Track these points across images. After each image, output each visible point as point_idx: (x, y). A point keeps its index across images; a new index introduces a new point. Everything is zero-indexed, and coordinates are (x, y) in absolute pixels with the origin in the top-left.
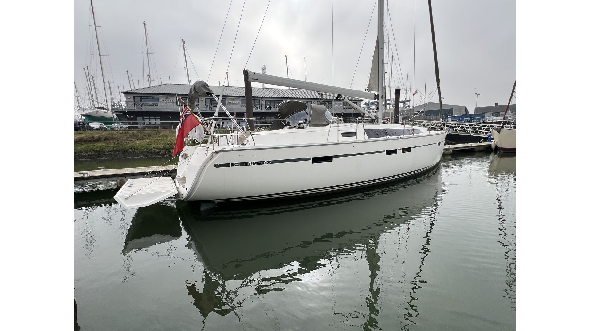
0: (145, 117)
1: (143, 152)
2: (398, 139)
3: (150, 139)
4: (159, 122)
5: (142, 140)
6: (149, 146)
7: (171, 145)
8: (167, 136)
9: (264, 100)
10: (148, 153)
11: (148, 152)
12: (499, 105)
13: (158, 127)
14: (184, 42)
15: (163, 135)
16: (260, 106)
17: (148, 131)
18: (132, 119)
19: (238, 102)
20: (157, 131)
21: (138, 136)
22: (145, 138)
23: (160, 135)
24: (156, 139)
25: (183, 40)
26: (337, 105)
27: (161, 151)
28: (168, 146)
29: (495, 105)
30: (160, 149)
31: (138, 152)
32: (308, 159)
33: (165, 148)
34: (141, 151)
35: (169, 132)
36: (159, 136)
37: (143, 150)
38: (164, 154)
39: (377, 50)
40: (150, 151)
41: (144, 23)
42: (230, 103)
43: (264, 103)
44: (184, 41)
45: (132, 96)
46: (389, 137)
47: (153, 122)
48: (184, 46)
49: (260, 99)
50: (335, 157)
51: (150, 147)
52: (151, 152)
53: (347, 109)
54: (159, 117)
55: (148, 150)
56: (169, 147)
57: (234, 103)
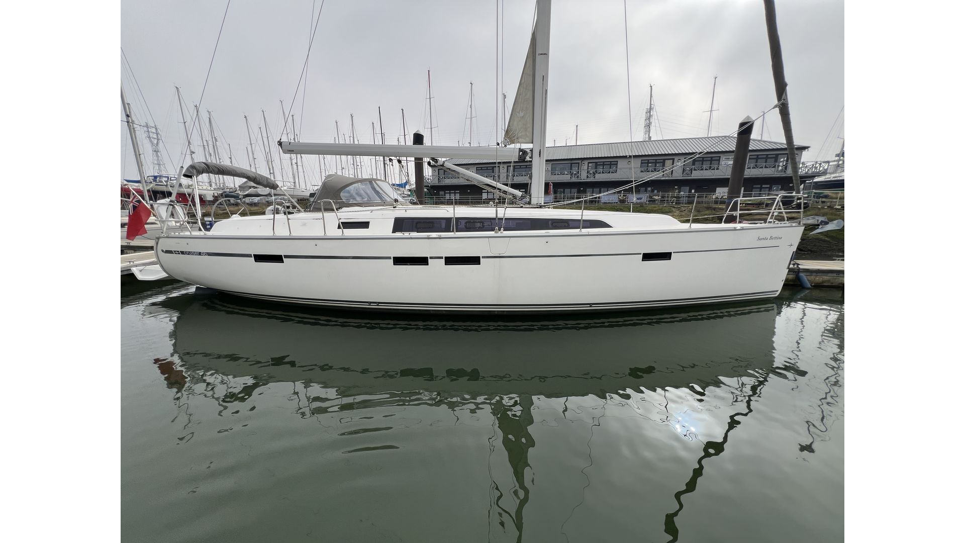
0: (446, 192)
2: (429, 238)
4: (458, 196)
16: (579, 173)
18: (435, 194)
32: (249, 256)
39: (531, 61)
43: (586, 167)
45: (437, 169)
46: (411, 234)
47: (453, 197)
50: (286, 257)
54: (459, 192)
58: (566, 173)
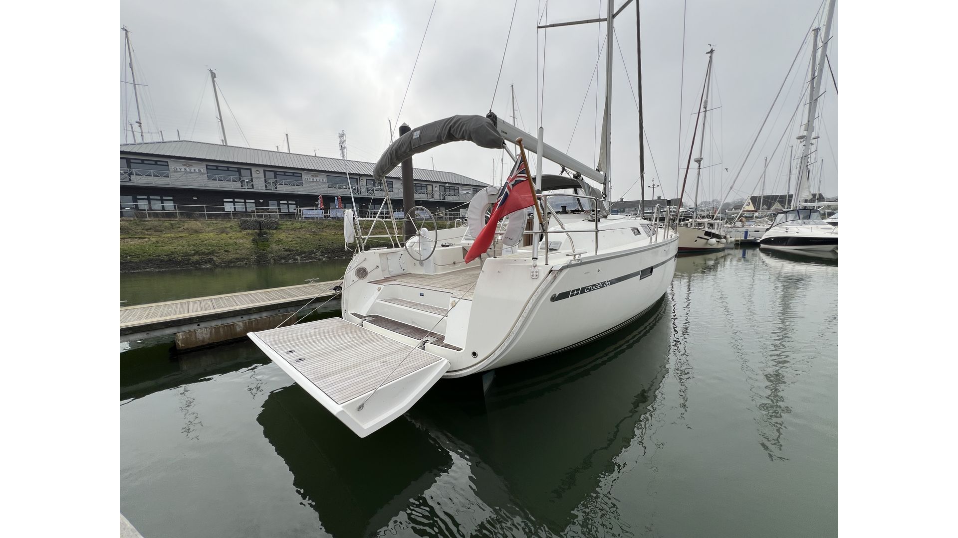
1: (150, 261)
3: (159, 236)
4: (170, 206)
5: (140, 238)
6: (160, 248)
7: (210, 247)
8: (196, 232)
9: (364, 179)
10: (163, 263)
11: (162, 261)
12: (624, 201)
13: (175, 214)
14: (213, 76)
15: (188, 229)
16: (359, 187)
17: (151, 222)
19: (323, 180)
20: (172, 222)
21: (130, 231)
22: (148, 234)
23: (180, 229)
24: (173, 235)
25: (211, 71)
26: (465, 192)
27: (191, 258)
28: (203, 249)
29: (620, 200)
30: (187, 254)
31: (137, 260)
33: (197, 253)
34: (144, 259)
35: (200, 224)
36: (180, 232)
37: (148, 257)
38: (197, 262)
40: (166, 258)
41: (126, 30)
42: (309, 180)
43: (364, 183)
44: (214, 74)
48: (214, 82)
49: (358, 177)
51: (163, 250)
52: (168, 261)
53: (455, 196)
54: (171, 198)
55: (159, 256)
56: (207, 251)
57: (315, 180)
58: (344, 187)
